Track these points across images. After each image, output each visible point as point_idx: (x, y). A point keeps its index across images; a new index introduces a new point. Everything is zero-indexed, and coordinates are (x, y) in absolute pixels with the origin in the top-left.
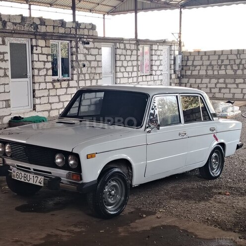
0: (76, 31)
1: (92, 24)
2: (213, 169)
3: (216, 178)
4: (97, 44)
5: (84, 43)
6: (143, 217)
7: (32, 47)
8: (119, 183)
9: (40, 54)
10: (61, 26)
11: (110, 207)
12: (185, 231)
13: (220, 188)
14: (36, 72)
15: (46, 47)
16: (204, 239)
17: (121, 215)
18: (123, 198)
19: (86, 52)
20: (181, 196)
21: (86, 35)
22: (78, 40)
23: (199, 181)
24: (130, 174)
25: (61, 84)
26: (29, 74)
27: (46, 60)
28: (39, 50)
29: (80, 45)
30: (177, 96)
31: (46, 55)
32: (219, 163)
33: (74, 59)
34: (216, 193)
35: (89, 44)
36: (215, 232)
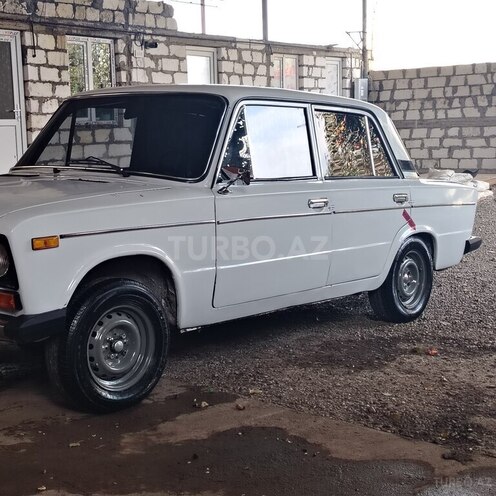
0: (127, 18)
1: (164, 5)
3: (412, 318)
4: (175, 49)
5: (146, 45)
6: (200, 408)
7: (24, 49)
9: (43, 65)
10: (92, 6)
12: (300, 441)
13: (419, 340)
14: (34, 105)
15: (56, 49)
16: (346, 461)
17: (144, 405)
18: (149, 360)
19: (151, 64)
20: (317, 357)
21: (150, 28)
22: (133, 37)
23: (369, 327)
25: (93, 135)
26: (19, 108)
27: (57, 80)
28: (40, 57)
29: (137, 48)
30: (305, 109)
31: (58, 67)
33: (124, 80)
34: (404, 352)
35: (156, 46)
36: (382, 442)
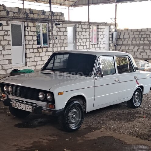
0: (52, 17)
1: (62, 13)
2: (136, 102)
3: (137, 107)
4: (64, 25)
5: (57, 24)
6: (92, 131)
7: (25, 27)
8: (78, 110)
9: (30, 31)
10: (43, 14)
11: (72, 125)
12: (118, 140)
13: (140, 114)
14: (27, 42)
15: (33, 27)
16: (130, 145)
17: (79, 130)
19: (58, 30)
20: (116, 118)
21: (58, 20)
22: (53, 22)
23: (127, 109)
24: (85, 105)
25: (42, 50)
26: (23, 43)
27: (33, 35)
28: (29, 29)
29: (54, 25)
30: (113, 57)
31: (33, 31)
32: (140, 98)
33: (51, 34)
34: (137, 117)
35: (59, 25)
36: (137, 140)
